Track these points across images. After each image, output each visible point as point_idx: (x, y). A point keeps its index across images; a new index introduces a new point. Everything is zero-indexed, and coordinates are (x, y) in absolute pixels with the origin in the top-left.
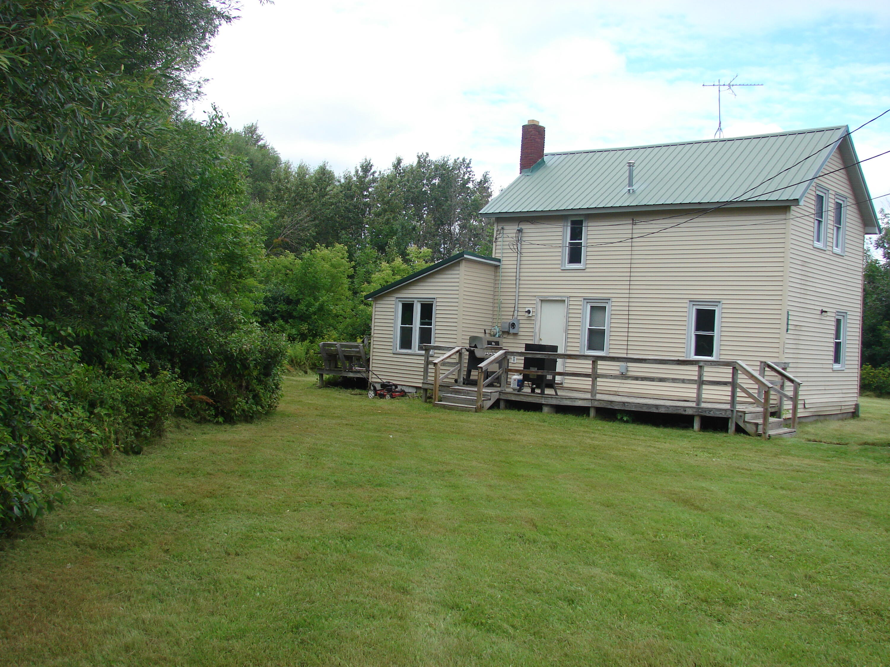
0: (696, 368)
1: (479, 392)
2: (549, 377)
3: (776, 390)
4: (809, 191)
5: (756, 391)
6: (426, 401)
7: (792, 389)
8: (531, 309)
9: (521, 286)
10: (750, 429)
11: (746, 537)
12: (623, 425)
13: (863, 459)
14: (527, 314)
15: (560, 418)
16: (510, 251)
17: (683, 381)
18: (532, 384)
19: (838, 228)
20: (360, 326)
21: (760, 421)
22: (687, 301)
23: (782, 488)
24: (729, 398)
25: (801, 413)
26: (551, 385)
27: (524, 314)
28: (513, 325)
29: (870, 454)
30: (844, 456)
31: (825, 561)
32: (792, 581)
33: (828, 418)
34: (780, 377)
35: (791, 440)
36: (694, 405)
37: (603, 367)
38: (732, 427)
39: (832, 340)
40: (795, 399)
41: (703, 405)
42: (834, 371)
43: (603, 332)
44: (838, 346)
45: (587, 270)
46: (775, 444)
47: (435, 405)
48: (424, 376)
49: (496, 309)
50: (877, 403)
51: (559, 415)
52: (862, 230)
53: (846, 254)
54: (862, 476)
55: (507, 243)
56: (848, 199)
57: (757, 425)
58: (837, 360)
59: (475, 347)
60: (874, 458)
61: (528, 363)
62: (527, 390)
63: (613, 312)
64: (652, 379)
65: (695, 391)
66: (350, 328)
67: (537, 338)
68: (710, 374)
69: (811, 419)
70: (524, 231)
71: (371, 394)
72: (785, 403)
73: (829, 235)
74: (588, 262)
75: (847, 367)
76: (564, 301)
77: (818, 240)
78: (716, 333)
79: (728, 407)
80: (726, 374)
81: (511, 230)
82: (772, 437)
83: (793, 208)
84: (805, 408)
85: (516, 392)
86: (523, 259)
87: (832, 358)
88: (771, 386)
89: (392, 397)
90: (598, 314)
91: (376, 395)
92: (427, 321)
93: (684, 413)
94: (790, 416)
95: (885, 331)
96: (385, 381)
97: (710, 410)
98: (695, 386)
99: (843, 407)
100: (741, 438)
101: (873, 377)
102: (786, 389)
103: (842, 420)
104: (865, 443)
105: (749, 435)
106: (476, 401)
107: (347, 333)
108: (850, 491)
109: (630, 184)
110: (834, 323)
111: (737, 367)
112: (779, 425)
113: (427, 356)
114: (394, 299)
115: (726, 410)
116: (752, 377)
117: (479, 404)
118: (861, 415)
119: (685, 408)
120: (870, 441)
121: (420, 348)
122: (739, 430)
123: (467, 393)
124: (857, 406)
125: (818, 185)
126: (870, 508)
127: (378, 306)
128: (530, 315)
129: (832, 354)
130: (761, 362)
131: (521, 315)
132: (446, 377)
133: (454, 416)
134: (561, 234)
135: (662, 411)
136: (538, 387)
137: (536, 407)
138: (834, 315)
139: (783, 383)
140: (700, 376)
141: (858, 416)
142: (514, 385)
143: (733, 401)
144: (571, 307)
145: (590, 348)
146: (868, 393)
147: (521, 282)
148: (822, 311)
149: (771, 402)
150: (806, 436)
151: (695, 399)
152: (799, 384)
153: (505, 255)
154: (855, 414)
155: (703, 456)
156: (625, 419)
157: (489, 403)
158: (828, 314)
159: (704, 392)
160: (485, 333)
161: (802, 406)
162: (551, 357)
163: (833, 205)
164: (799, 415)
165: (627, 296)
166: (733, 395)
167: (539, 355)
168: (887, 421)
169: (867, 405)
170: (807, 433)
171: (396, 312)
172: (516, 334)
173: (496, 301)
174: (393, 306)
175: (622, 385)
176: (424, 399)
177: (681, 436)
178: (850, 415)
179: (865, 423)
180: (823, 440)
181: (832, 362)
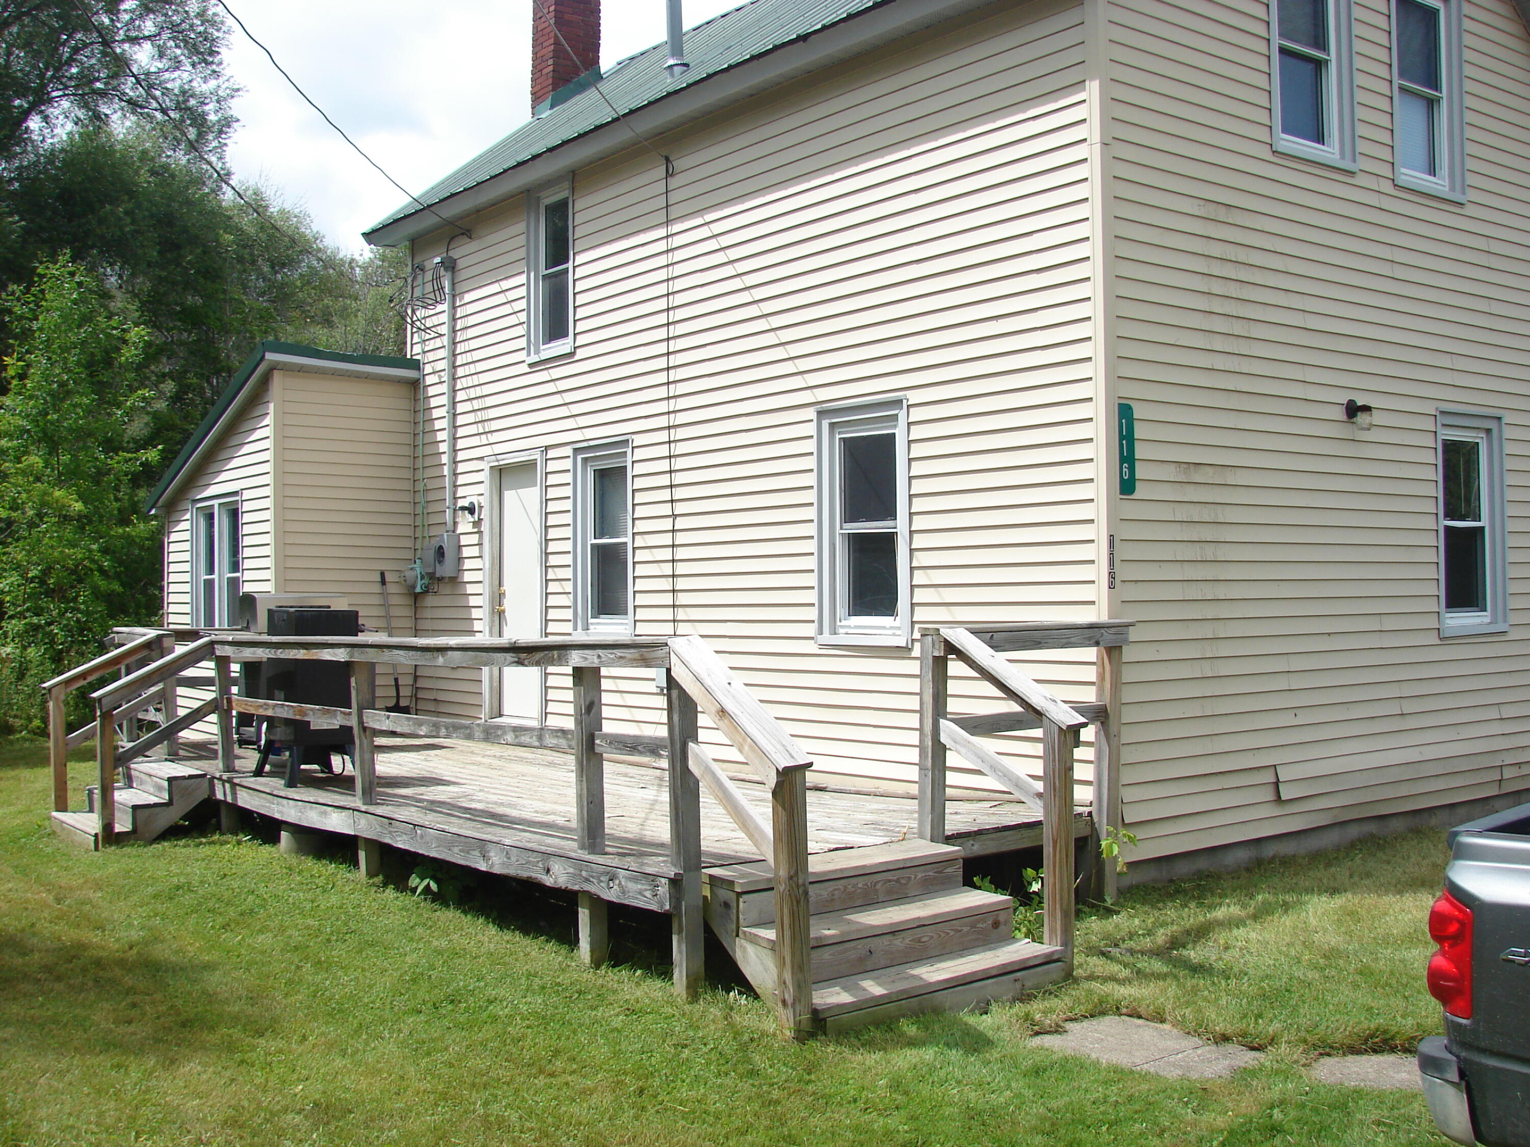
8: (475, 501)
9: (458, 433)
14: (469, 516)
16: (435, 332)
19: (1428, 100)
22: (812, 413)
27: (465, 515)
28: (442, 554)
38: (682, 960)
39: (1430, 523)
42: (1445, 639)
43: (620, 553)
44: (1463, 542)
45: (580, 354)
49: (418, 509)
53: (1473, 195)
58: (1464, 594)
63: (638, 484)
67: (489, 588)
70: (460, 264)
74: (579, 327)
75: (1517, 619)
76: (534, 463)
78: (902, 524)
81: (435, 270)
84: (1278, 799)
86: (458, 349)
87: (1436, 590)
90: (610, 496)
93: (546, 880)
97: (611, 871)
109: (676, 50)
110: (1429, 458)
114: (189, 504)
115: (654, 878)
119: (546, 857)
127: (171, 527)
128: (476, 517)
129: (1435, 573)
131: (461, 522)
134: (523, 253)
138: (1426, 424)
144: (551, 480)
145: (603, 609)
147: (458, 421)
148: (1354, 409)
153: (426, 347)
157: (168, 817)
158: (1377, 418)
160: (383, 582)
171: (192, 540)
172: (452, 581)
173: (417, 486)
181: (1434, 606)
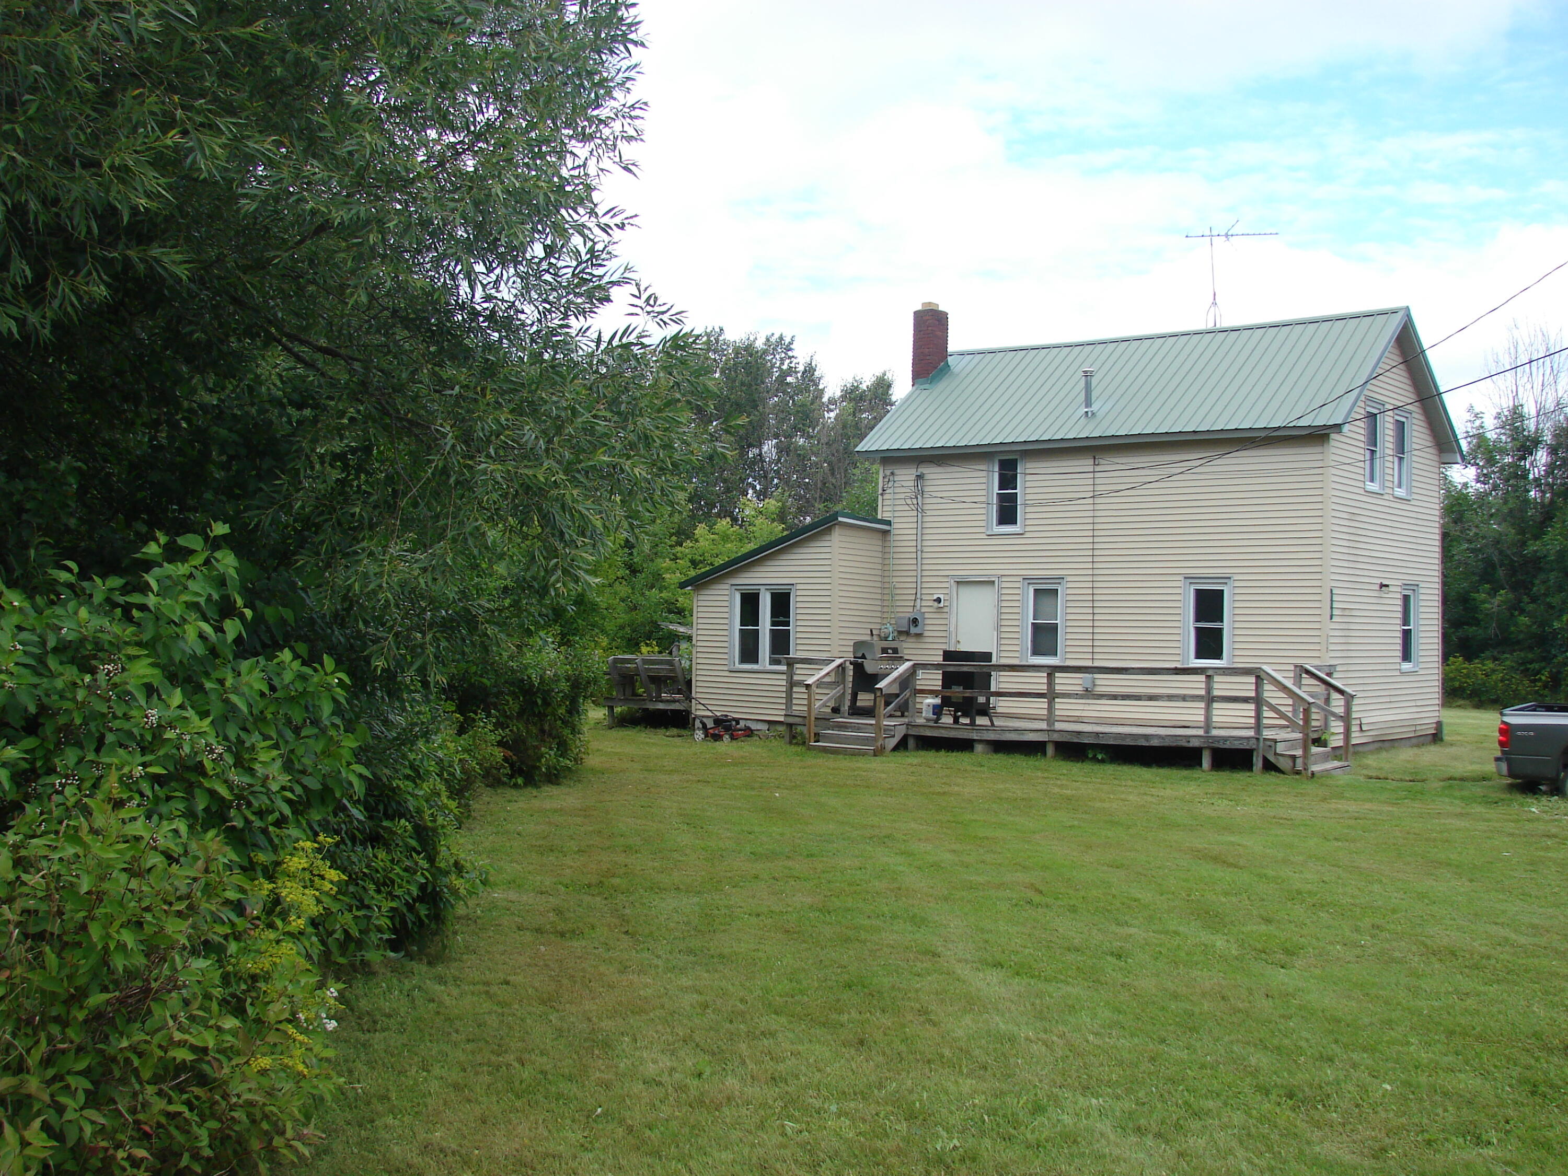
0: (1202, 678)
1: (878, 726)
2: (981, 700)
3: (1319, 707)
4: (1356, 409)
5: (1290, 709)
6: (791, 743)
7: (1342, 703)
8: (942, 597)
9: (925, 562)
10: (1284, 764)
11: (1299, 892)
12: (1096, 766)
13: (1447, 800)
14: (936, 604)
15: (1000, 760)
16: (907, 508)
17: (1184, 698)
18: (956, 712)
19: (1401, 459)
20: (643, 624)
21: (1299, 752)
22: (1181, 578)
23: (1336, 839)
24: (1253, 721)
25: (1357, 738)
26: (984, 711)
27: (931, 603)
28: (915, 621)
29: (1457, 794)
30: (1419, 796)
31: (1394, 911)
32: (1357, 930)
33: (1396, 744)
34: (1323, 686)
35: (1343, 778)
36: (1201, 732)
37: (1063, 682)
38: (1258, 763)
39: (1398, 628)
40: (1346, 719)
41: (1215, 732)
42: (1403, 673)
43: (1055, 628)
44: (1407, 635)
45: (1027, 535)
46: (1322, 785)
47: (810, 748)
48: (786, 704)
49: (886, 597)
50: (1474, 718)
51: (1000, 756)
52: (1436, 458)
53: (1414, 496)
54: (1443, 821)
55: (902, 496)
56: (1414, 415)
57: (1294, 758)
58: (1406, 656)
59: (863, 657)
60: (1462, 798)
61: (949, 679)
62: (947, 720)
63: (1069, 598)
64: (1138, 698)
65: (1202, 712)
66: (628, 630)
67: (953, 641)
68: (1222, 686)
69: (1371, 747)
70: (927, 477)
71: (699, 735)
72: (1333, 724)
73: (1387, 471)
74: (1028, 522)
75: (1421, 666)
76: (993, 582)
77: (1372, 480)
78: (1226, 625)
79: (1251, 733)
80: (1246, 686)
81: (906, 476)
82: (1317, 775)
83: (1333, 436)
84: (1361, 730)
85: (932, 724)
86: (926, 519)
87: (1400, 654)
88: (1312, 700)
89: (733, 738)
90: (1046, 601)
91: (706, 736)
92: (782, 619)
93: (1186, 745)
94: (1341, 743)
95: (1483, 602)
96: (718, 714)
97: (1225, 739)
98: (1202, 705)
99: (1418, 728)
100: (1272, 778)
101: (1467, 676)
102: (1333, 703)
103: (1418, 746)
104: (1450, 779)
105: (1283, 772)
106: (875, 739)
107: (622, 638)
108: (1426, 840)
109: (1088, 403)
110: (1400, 602)
111: (1263, 675)
112: (1326, 758)
113: (790, 674)
114: (727, 587)
115: (1248, 738)
116: (1284, 688)
117: (879, 744)
118: (1446, 738)
119: (1188, 737)
120: (1457, 775)
121: (774, 662)
122: (1269, 766)
123: (858, 728)
124: (1439, 725)
125: (1369, 398)
126: (1452, 856)
127: (701, 598)
128: (942, 605)
129: (1399, 647)
130: (1296, 666)
131: (926, 606)
132: (825, 705)
133: (844, 763)
134: (984, 480)
135: (1155, 743)
136: (965, 715)
137: (965, 745)
138: (1399, 589)
139: (1329, 694)
140: (1209, 689)
141: (1441, 740)
142: (928, 713)
143: (1258, 726)
144: (1004, 591)
145: (1035, 652)
146: (1461, 702)
147: (925, 555)
148: (1382, 586)
149: (1314, 723)
150: (1365, 772)
151: (1202, 724)
152: (1352, 697)
153: (896, 514)
154: (1436, 737)
155: (1222, 805)
156: (1100, 757)
157: (893, 742)
158: (1391, 589)
159: (1215, 712)
160: (872, 634)
161: (1358, 728)
162: (985, 670)
163: (1391, 426)
164: (1354, 742)
165: (1090, 572)
166: (1258, 717)
167: (966, 667)
168: (1485, 745)
169: (1458, 721)
170: (1367, 767)
171: (731, 607)
172: (919, 635)
173: (886, 586)
174: (726, 598)
175: (1087, 707)
176: (787, 739)
177: (1185, 778)
178: (1430, 737)
179: (1452, 750)
180: (1390, 776)
181: (1399, 660)
